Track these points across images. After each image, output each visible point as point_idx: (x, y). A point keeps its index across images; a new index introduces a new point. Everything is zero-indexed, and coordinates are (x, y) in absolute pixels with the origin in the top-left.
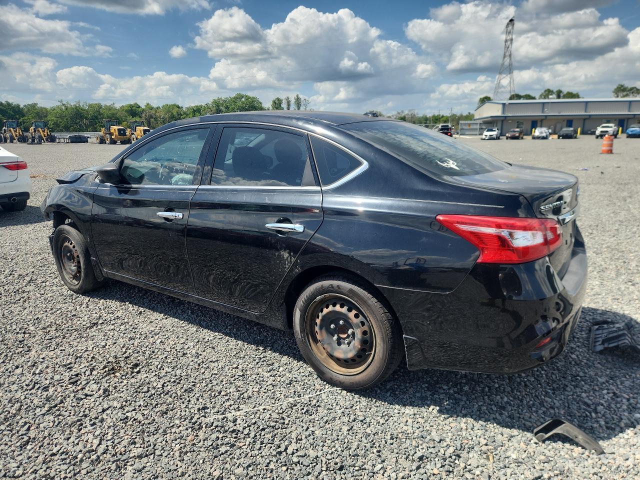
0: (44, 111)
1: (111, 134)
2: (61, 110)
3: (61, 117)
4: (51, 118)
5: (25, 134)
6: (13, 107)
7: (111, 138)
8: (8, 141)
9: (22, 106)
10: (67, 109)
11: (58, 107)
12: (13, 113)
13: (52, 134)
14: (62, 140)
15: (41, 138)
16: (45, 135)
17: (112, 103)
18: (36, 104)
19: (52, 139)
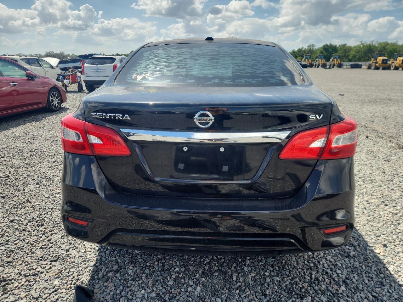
0: (349, 49)
1: (377, 63)
2: (360, 47)
3: (358, 52)
4: (352, 53)
5: (326, 62)
6: (333, 47)
7: (376, 66)
8: (317, 66)
9: (338, 46)
10: (363, 47)
11: (358, 45)
12: (331, 51)
13: (342, 63)
14: (345, 67)
15: (334, 65)
16: (337, 64)
17: (396, 41)
18: (346, 44)
19: (340, 66)
